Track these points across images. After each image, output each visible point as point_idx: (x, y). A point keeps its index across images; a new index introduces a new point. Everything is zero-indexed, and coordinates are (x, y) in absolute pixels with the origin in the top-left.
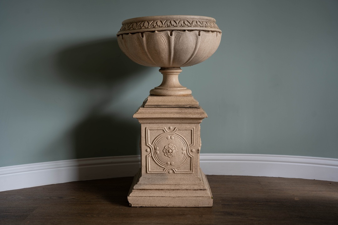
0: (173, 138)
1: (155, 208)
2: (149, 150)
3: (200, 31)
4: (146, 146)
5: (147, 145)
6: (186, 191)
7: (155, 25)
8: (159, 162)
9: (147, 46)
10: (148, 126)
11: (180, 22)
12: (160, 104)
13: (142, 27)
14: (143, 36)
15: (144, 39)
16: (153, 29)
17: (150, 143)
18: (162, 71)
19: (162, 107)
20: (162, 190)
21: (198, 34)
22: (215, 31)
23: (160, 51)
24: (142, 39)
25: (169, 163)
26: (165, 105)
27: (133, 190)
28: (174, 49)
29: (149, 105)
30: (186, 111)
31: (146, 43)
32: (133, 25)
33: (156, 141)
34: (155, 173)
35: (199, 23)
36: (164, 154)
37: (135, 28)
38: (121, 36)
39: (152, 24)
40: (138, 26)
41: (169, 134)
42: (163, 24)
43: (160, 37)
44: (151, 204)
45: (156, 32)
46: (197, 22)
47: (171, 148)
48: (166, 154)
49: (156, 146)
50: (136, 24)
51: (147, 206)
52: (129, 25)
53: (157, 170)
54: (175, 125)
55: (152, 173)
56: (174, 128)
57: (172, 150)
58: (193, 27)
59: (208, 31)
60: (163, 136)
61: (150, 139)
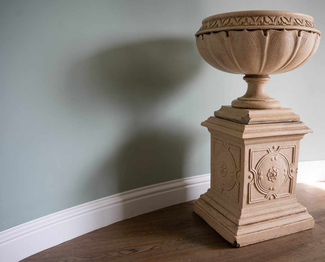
0: (277, 158)
2: (252, 176)
4: (249, 172)
5: (251, 170)
7: (280, 22)
8: (262, 189)
10: (252, 147)
11: (303, 21)
12: (265, 119)
13: (263, 22)
14: (266, 35)
15: (268, 38)
16: (281, 27)
17: (254, 167)
19: (267, 122)
20: (267, 220)
24: (265, 38)
25: (272, 188)
26: (270, 121)
27: (239, 227)
29: (253, 122)
31: (268, 44)
33: (260, 165)
34: (257, 202)
36: (268, 179)
39: (276, 20)
41: (273, 154)
43: (288, 37)
44: (259, 240)
45: (285, 30)
47: (276, 171)
48: (270, 178)
51: (255, 243)
53: (259, 199)
54: (279, 143)
55: (254, 202)
56: (277, 147)
57: (276, 173)
60: (267, 158)
61: (254, 163)
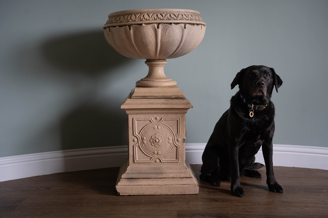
0: (160, 128)
1: (142, 196)
2: (136, 140)
3: (185, 24)
4: (134, 137)
5: (134, 135)
6: (173, 179)
7: (142, 18)
8: (146, 152)
9: (134, 38)
10: (135, 117)
11: (166, 15)
12: (147, 95)
13: (129, 20)
14: (130, 29)
15: (132, 31)
16: (141, 22)
17: (137, 133)
18: (148, 63)
19: (149, 98)
20: (149, 178)
21: (184, 26)
22: (200, 24)
23: (147, 44)
24: (130, 32)
25: (156, 152)
26: (152, 96)
27: (121, 179)
28: (161, 41)
29: (136, 97)
30: (172, 102)
31: (133, 36)
32: (120, 18)
33: (144, 131)
34: (142, 162)
35: (184, 16)
36: (151, 144)
37: (122, 21)
38: (108, 29)
39: (139, 17)
40: (125, 19)
41: (155, 124)
42: (150, 17)
43: (147, 29)
44: (139, 193)
45: (143, 25)
46: (182, 15)
47: (158, 138)
48: (153, 143)
49: (144, 136)
50: (123, 16)
51: (135, 195)
52: (116, 17)
53: (145, 160)
54: (162, 115)
55: (140, 162)
56: (160, 118)
57: (159, 139)
58: (179, 20)
59: (194, 24)
60: (150, 126)
61: (138, 130)
